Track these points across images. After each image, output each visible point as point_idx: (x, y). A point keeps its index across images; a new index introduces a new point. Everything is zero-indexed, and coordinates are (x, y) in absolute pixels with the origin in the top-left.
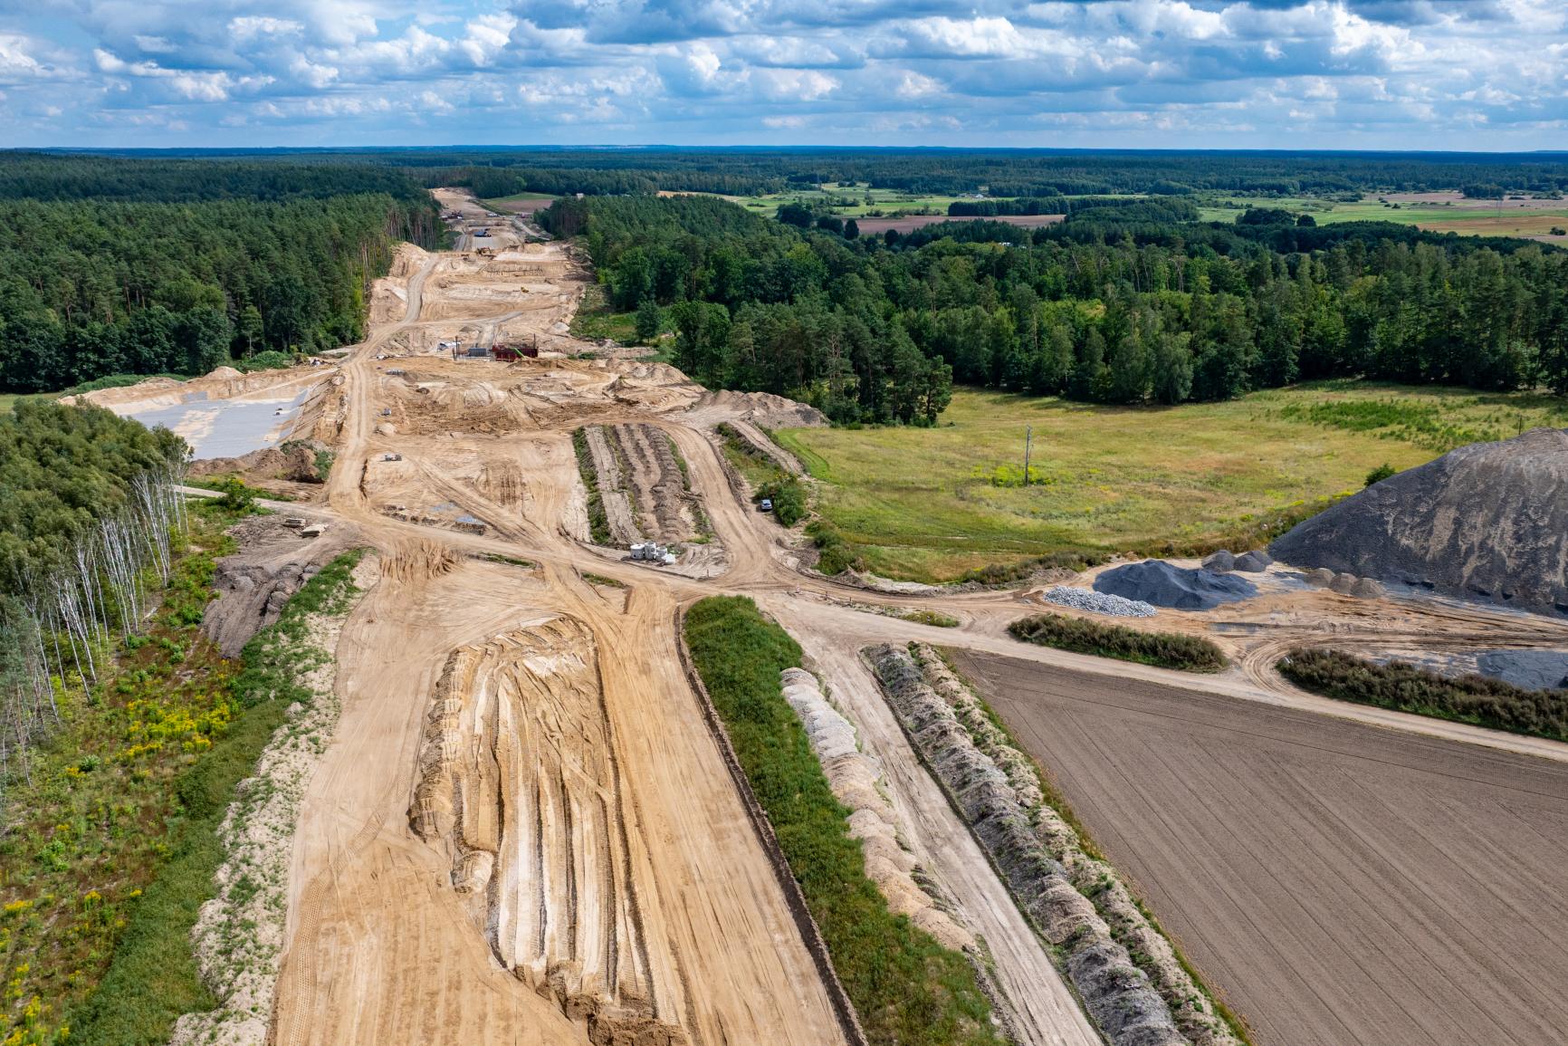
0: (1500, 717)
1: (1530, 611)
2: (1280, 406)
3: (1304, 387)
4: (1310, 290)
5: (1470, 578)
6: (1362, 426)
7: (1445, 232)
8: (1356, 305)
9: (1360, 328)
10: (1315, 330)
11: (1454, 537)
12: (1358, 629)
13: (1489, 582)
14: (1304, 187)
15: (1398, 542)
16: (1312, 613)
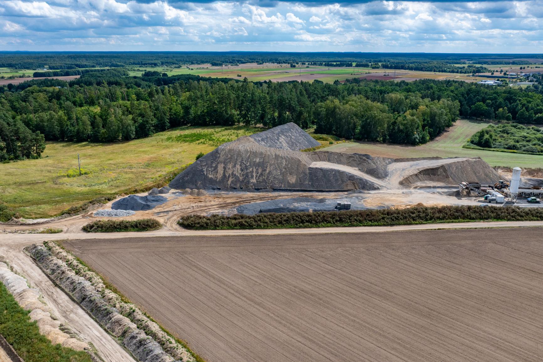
0: (245, 225)
1: (248, 192)
2: (166, 137)
3: (172, 130)
4: (169, 98)
5: (230, 184)
6: (192, 141)
7: (208, 77)
8: (185, 102)
9: (187, 109)
10: (173, 111)
11: (224, 173)
12: (201, 206)
13: (236, 185)
14: (162, 64)
15: (208, 177)
16: (186, 204)
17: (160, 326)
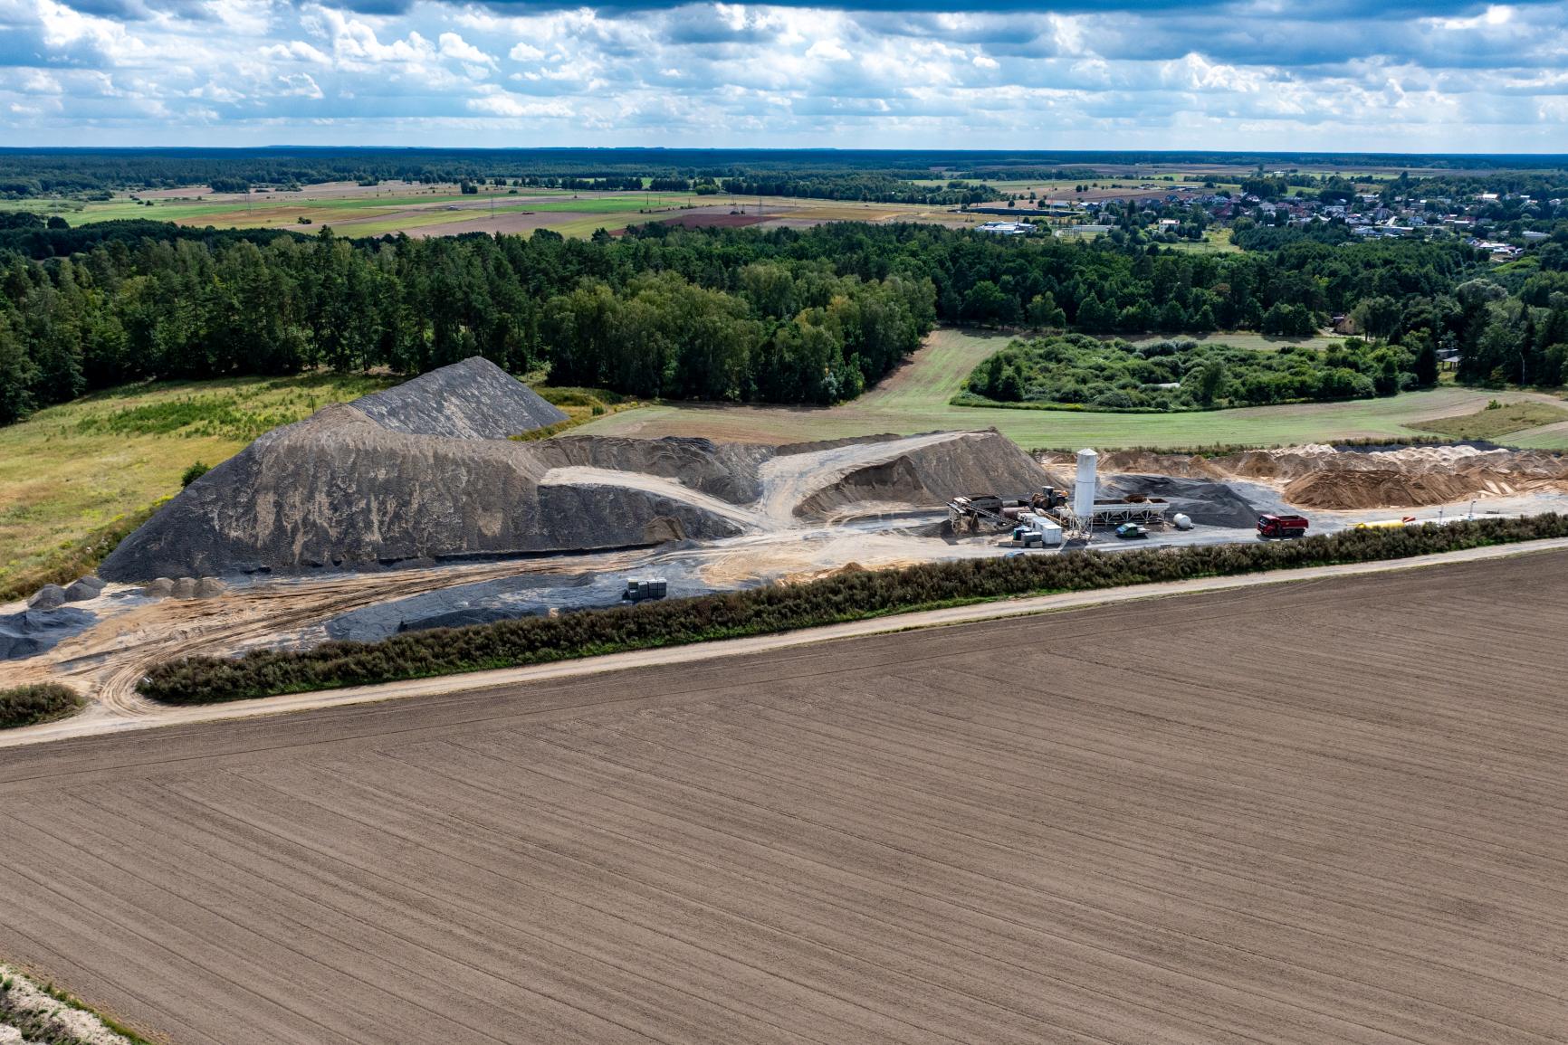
0: (357, 674)
1: (360, 571)
2: (75, 420)
3: (95, 397)
4: (78, 296)
5: (301, 554)
6: (165, 429)
7: (203, 227)
8: (131, 307)
9: (140, 330)
10: (94, 336)
11: (278, 520)
12: (210, 630)
13: (318, 554)
14: (46, 187)
15: (227, 535)
16: (160, 626)
17: (104, 1021)
